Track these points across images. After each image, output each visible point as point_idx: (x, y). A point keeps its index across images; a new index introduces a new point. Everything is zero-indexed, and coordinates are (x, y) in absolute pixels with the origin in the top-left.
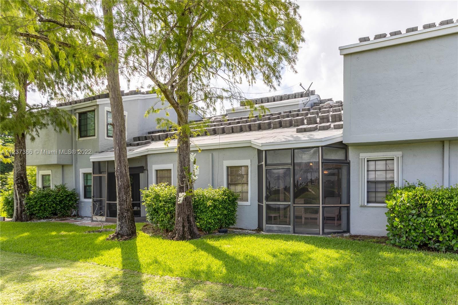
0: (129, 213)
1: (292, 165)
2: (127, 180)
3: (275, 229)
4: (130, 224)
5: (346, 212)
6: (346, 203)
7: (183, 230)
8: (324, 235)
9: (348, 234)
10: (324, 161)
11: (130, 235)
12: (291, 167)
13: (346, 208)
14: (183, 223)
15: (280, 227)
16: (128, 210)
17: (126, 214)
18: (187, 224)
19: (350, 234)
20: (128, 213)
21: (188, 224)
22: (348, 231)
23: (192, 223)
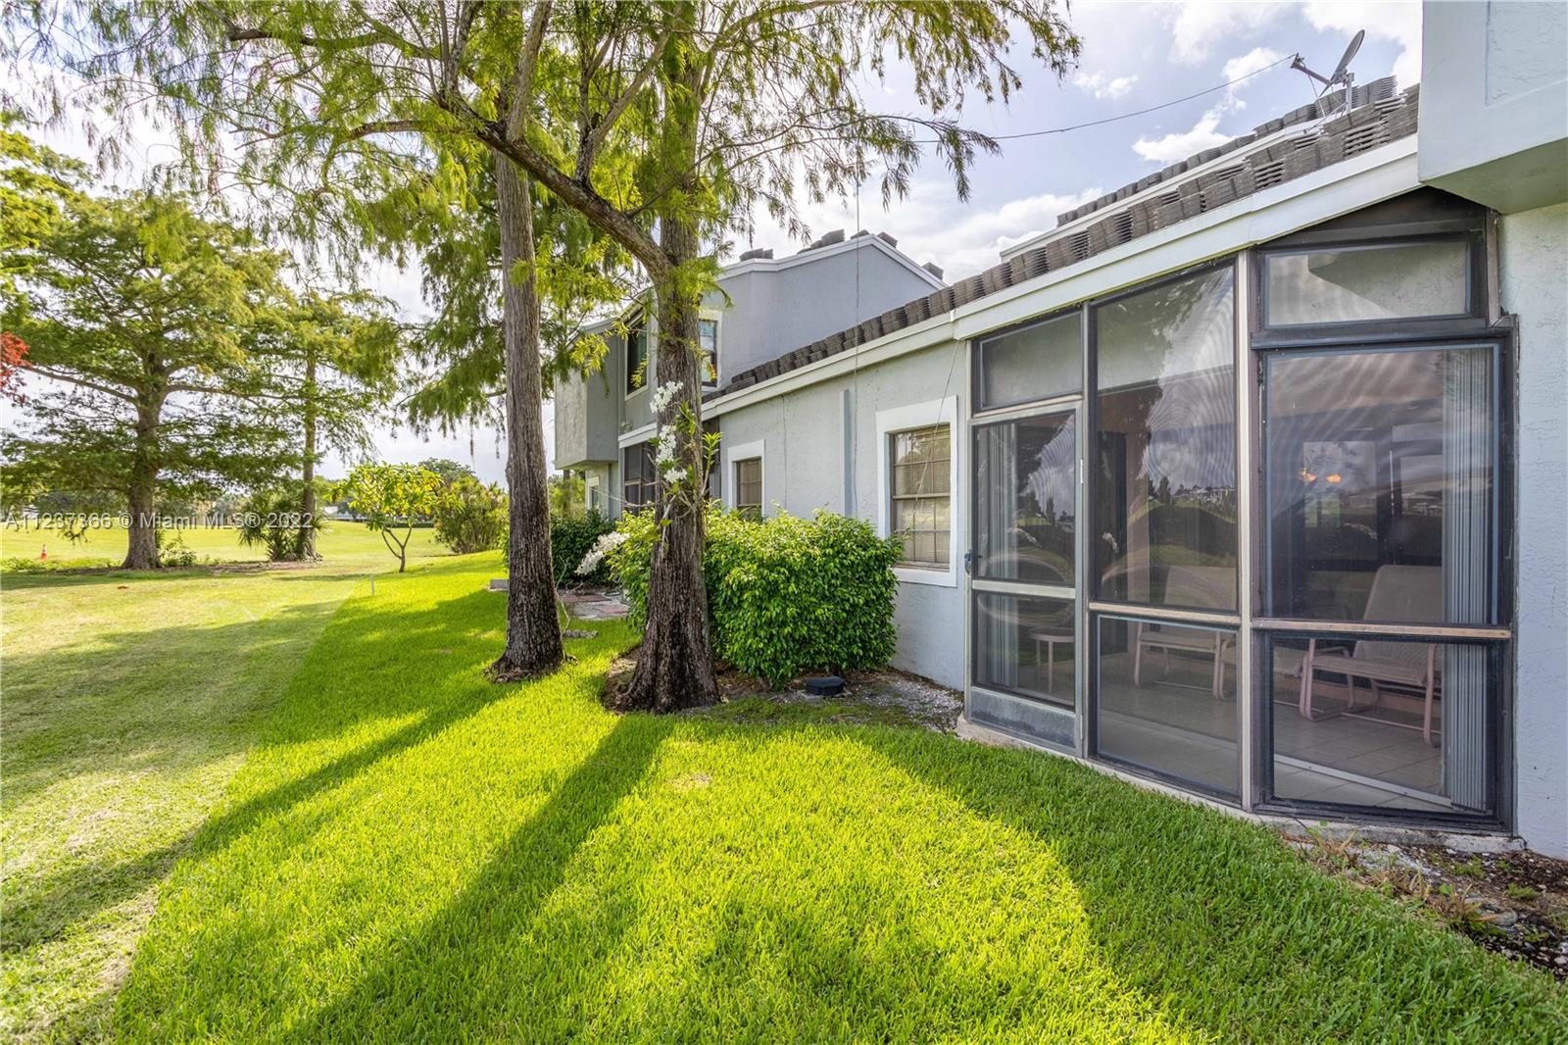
0: (534, 594)
1: (1081, 393)
2: (532, 491)
3: (1008, 714)
4: (535, 629)
5: (1479, 679)
6: (1478, 615)
7: (656, 669)
8: (1267, 813)
9: (1493, 843)
10: (1274, 343)
11: (531, 665)
12: (1077, 406)
13: (1479, 656)
14: (658, 645)
15: (1025, 710)
16: (531, 587)
17: (522, 597)
18: (667, 651)
19: (1516, 846)
20: (530, 596)
21: (673, 647)
22: (1497, 813)
23: (693, 645)
